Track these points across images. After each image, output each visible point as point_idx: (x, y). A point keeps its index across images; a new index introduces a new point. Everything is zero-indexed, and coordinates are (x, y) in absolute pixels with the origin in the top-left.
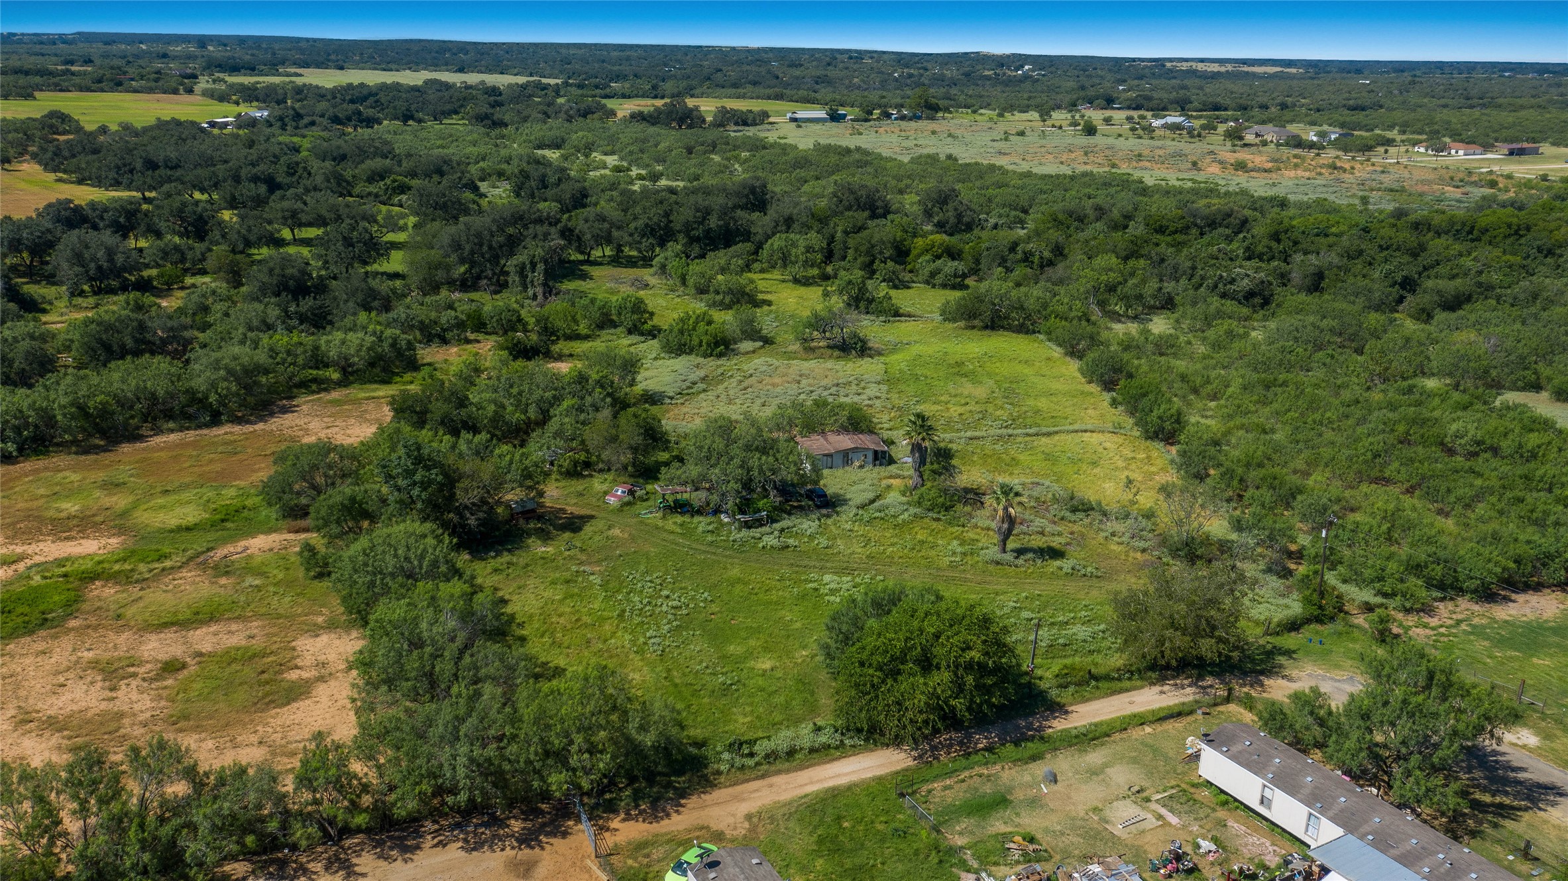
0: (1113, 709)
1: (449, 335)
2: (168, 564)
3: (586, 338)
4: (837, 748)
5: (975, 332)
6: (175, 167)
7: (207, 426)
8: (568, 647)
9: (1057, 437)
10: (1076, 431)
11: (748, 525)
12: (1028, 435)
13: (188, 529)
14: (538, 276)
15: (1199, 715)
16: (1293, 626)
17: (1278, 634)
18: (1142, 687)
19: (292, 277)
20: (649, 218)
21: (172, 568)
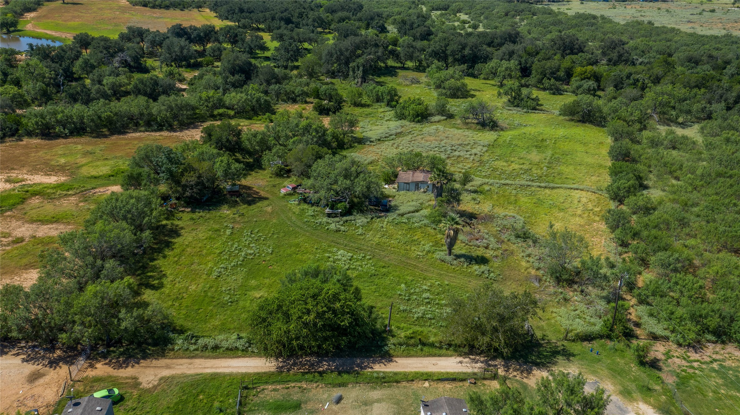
0: (421, 365)
1: (298, 99)
2: (70, 192)
3: (368, 106)
4: (243, 350)
5: (573, 123)
6: (250, 13)
7: (156, 131)
8: (180, 265)
9: (556, 191)
10: (572, 189)
12: (540, 187)
13: (95, 178)
15: (467, 384)
17: (573, 341)
18: (451, 356)
21: (70, 195)
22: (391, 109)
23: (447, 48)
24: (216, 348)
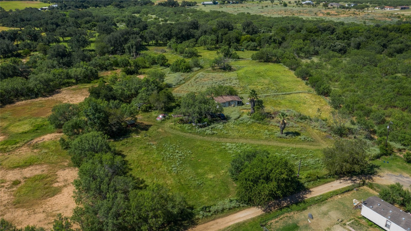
0: (326, 189)
1: (108, 68)
2: (18, 145)
3: (148, 68)
4: (238, 207)
5: (262, 63)
6: (29, 21)
7: (34, 98)
8: (146, 172)
9: (291, 95)
10: (297, 93)
11: (201, 127)
12: (283, 94)
13: (25, 133)
14: (134, 50)
15: (355, 191)
16: (378, 157)
17: (373, 160)
18: (334, 181)
19: (61, 52)
20: (165, 32)
21: (19, 147)
22: (165, 67)
23: (172, 32)
24: (223, 210)
